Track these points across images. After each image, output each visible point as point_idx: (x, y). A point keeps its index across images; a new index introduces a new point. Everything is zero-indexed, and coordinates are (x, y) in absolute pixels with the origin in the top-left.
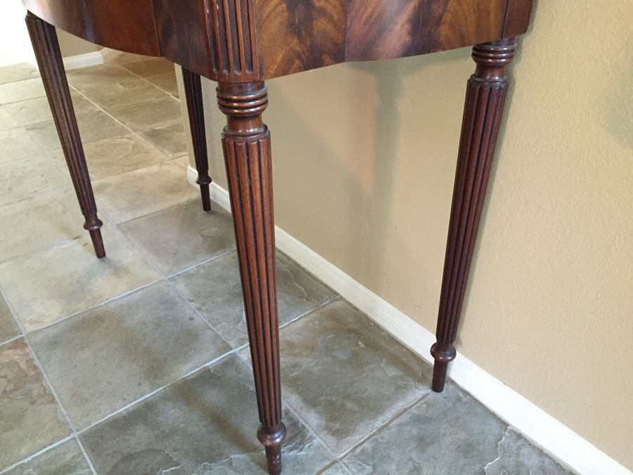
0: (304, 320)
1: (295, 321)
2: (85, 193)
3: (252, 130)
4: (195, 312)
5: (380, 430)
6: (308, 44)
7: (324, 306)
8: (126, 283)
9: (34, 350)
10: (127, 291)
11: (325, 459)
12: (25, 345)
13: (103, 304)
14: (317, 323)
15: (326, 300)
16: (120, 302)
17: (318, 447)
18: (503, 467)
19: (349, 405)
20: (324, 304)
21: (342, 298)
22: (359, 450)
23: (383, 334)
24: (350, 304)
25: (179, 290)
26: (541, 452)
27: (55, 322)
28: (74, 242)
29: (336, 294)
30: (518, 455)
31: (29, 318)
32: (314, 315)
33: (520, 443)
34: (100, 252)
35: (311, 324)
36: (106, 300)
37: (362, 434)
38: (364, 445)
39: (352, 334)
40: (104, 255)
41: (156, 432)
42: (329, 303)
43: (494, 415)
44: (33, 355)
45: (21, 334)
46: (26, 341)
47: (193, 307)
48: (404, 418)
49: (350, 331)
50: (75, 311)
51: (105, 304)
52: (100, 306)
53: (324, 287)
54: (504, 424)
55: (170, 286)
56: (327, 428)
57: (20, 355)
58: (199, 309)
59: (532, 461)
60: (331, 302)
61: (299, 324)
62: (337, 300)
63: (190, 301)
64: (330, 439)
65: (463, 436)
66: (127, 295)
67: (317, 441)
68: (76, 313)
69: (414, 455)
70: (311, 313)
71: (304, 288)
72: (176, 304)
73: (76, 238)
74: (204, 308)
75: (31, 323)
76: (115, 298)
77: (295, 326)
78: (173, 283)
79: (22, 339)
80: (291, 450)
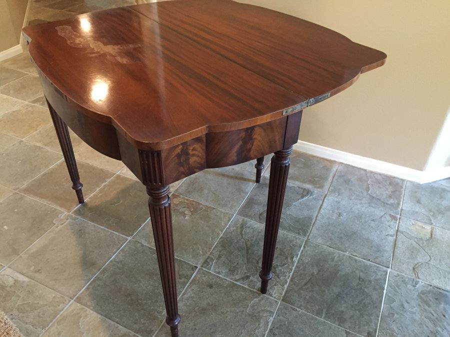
5: (332, 182)
9: (184, 196)
11: (322, 195)
12: (178, 196)
17: (317, 193)
18: (372, 181)
19: (316, 179)
22: (330, 190)
26: (380, 174)
30: (374, 177)
33: (373, 174)
37: (327, 185)
38: (331, 188)
41: (263, 205)
43: (360, 169)
44: (186, 198)
46: (177, 194)
48: (336, 177)
54: (365, 170)
56: (315, 187)
59: (379, 177)
64: (319, 190)
65: (356, 177)
67: (316, 192)
69: (347, 186)
80: (310, 196)
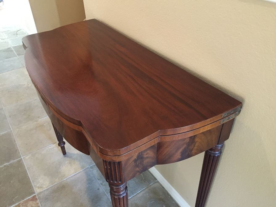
0: (143, 192)
1: (139, 193)
2: (59, 134)
3: (122, 193)
4: (100, 186)
6: (142, 167)
7: (151, 186)
8: (74, 169)
9: (40, 202)
10: (74, 173)
12: (36, 199)
13: (65, 179)
14: (148, 194)
15: (152, 182)
16: (71, 179)
20: (151, 184)
21: (158, 182)
23: (173, 202)
24: (161, 185)
25: (94, 173)
27: (47, 188)
28: (54, 145)
29: (156, 179)
31: (38, 185)
32: (146, 190)
34: (64, 153)
35: (145, 195)
36: (66, 177)
39: (161, 201)
40: (66, 154)
42: (152, 185)
44: (40, 204)
45: (35, 193)
46: (37, 197)
47: (99, 183)
49: (160, 199)
50: (55, 183)
51: (66, 179)
52: (64, 181)
53: (151, 175)
55: (91, 171)
57: (35, 204)
58: (102, 184)
60: (154, 184)
61: (141, 194)
62: (156, 183)
63: (99, 180)
66: (75, 175)
68: (55, 184)
70: (145, 189)
71: (143, 175)
72: (93, 181)
73: (55, 143)
74: (104, 184)
75: (39, 188)
76: (70, 177)
77: (138, 196)
78: (92, 169)
79: (35, 196)
